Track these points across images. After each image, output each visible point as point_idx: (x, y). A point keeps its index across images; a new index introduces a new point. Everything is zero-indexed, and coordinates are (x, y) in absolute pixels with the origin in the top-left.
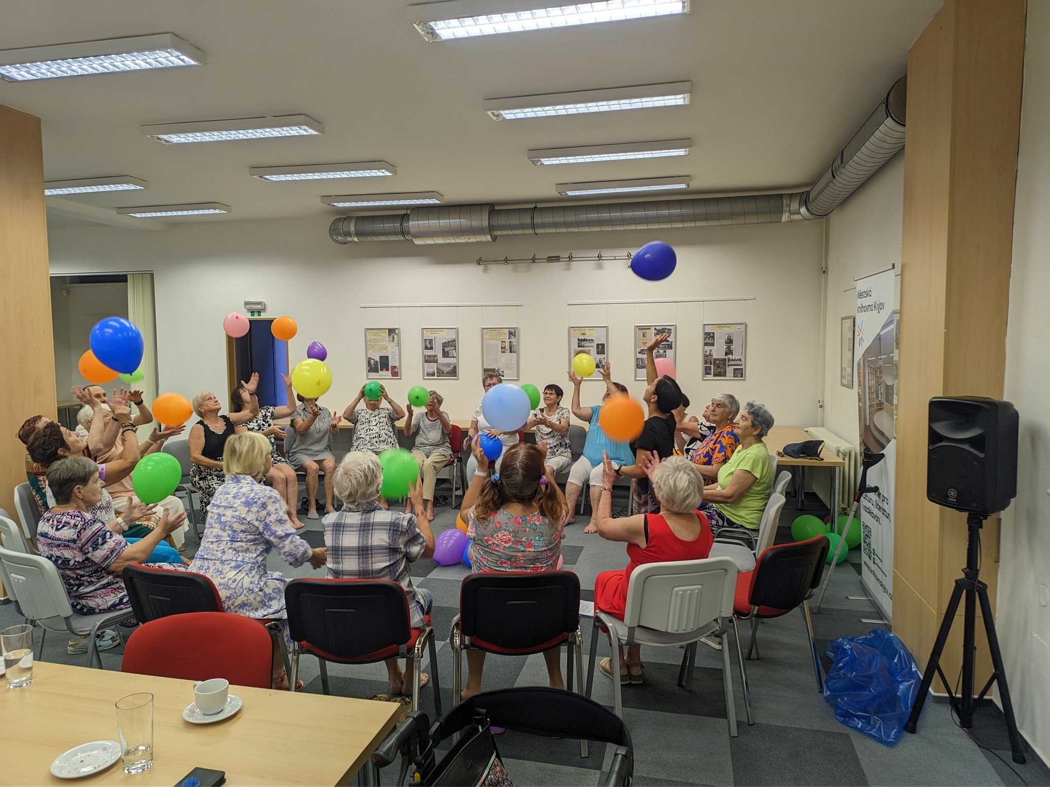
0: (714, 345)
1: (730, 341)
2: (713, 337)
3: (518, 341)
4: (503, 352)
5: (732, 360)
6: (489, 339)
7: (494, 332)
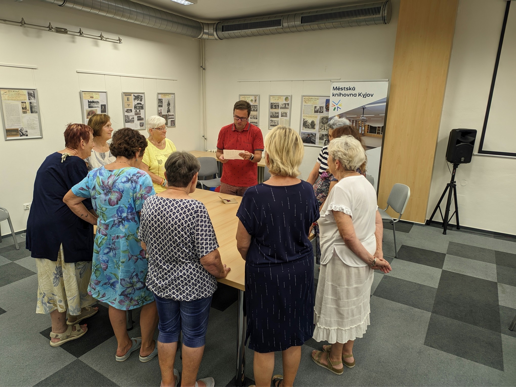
0: (162, 107)
1: (169, 104)
2: (162, 102)
3: (38, 102)
4: (24, 112)
6: (9, 100)
7: (12, 92)
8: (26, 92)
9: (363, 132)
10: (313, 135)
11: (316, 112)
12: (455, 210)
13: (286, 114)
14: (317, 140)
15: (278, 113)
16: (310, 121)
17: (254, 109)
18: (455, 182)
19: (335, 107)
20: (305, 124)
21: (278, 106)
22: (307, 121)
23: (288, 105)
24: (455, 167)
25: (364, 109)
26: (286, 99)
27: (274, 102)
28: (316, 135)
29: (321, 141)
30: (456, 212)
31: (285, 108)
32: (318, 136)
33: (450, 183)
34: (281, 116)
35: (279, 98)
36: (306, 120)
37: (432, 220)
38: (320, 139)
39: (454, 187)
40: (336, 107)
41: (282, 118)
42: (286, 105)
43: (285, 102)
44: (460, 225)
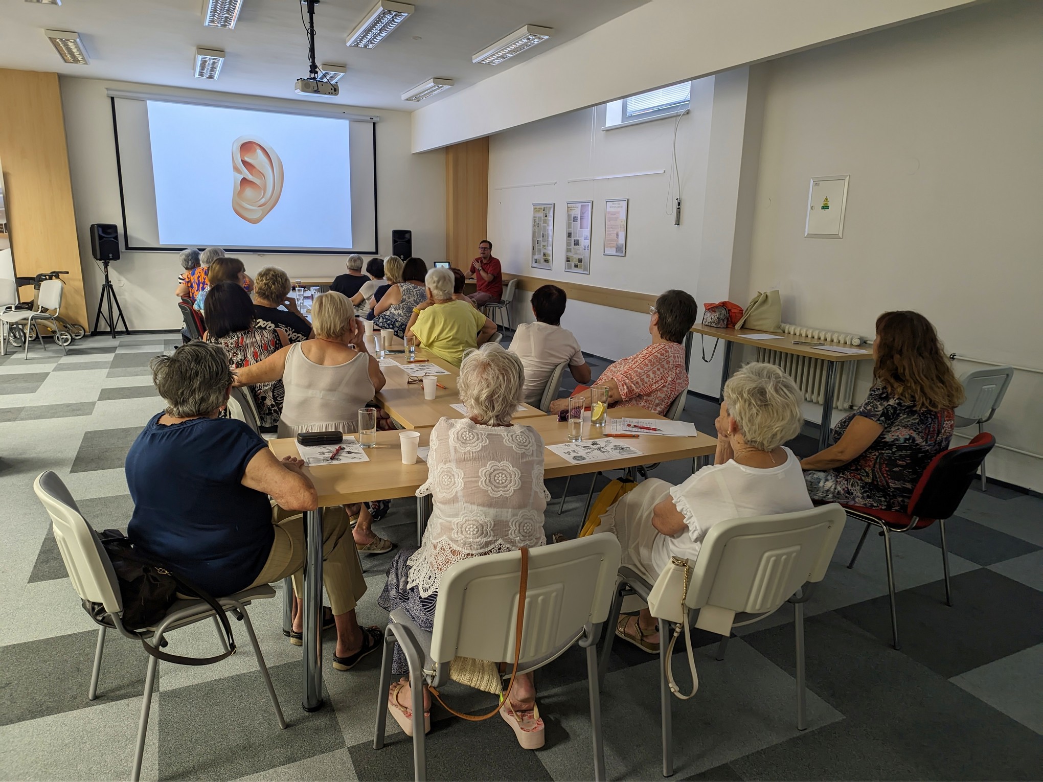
12: (119, 313)
18: (110, 282)
24: (106, 265)
30: (121, 314)
33: (105, 283)
37: (98, 330)
39: (111, 286)
44: (129, 330)
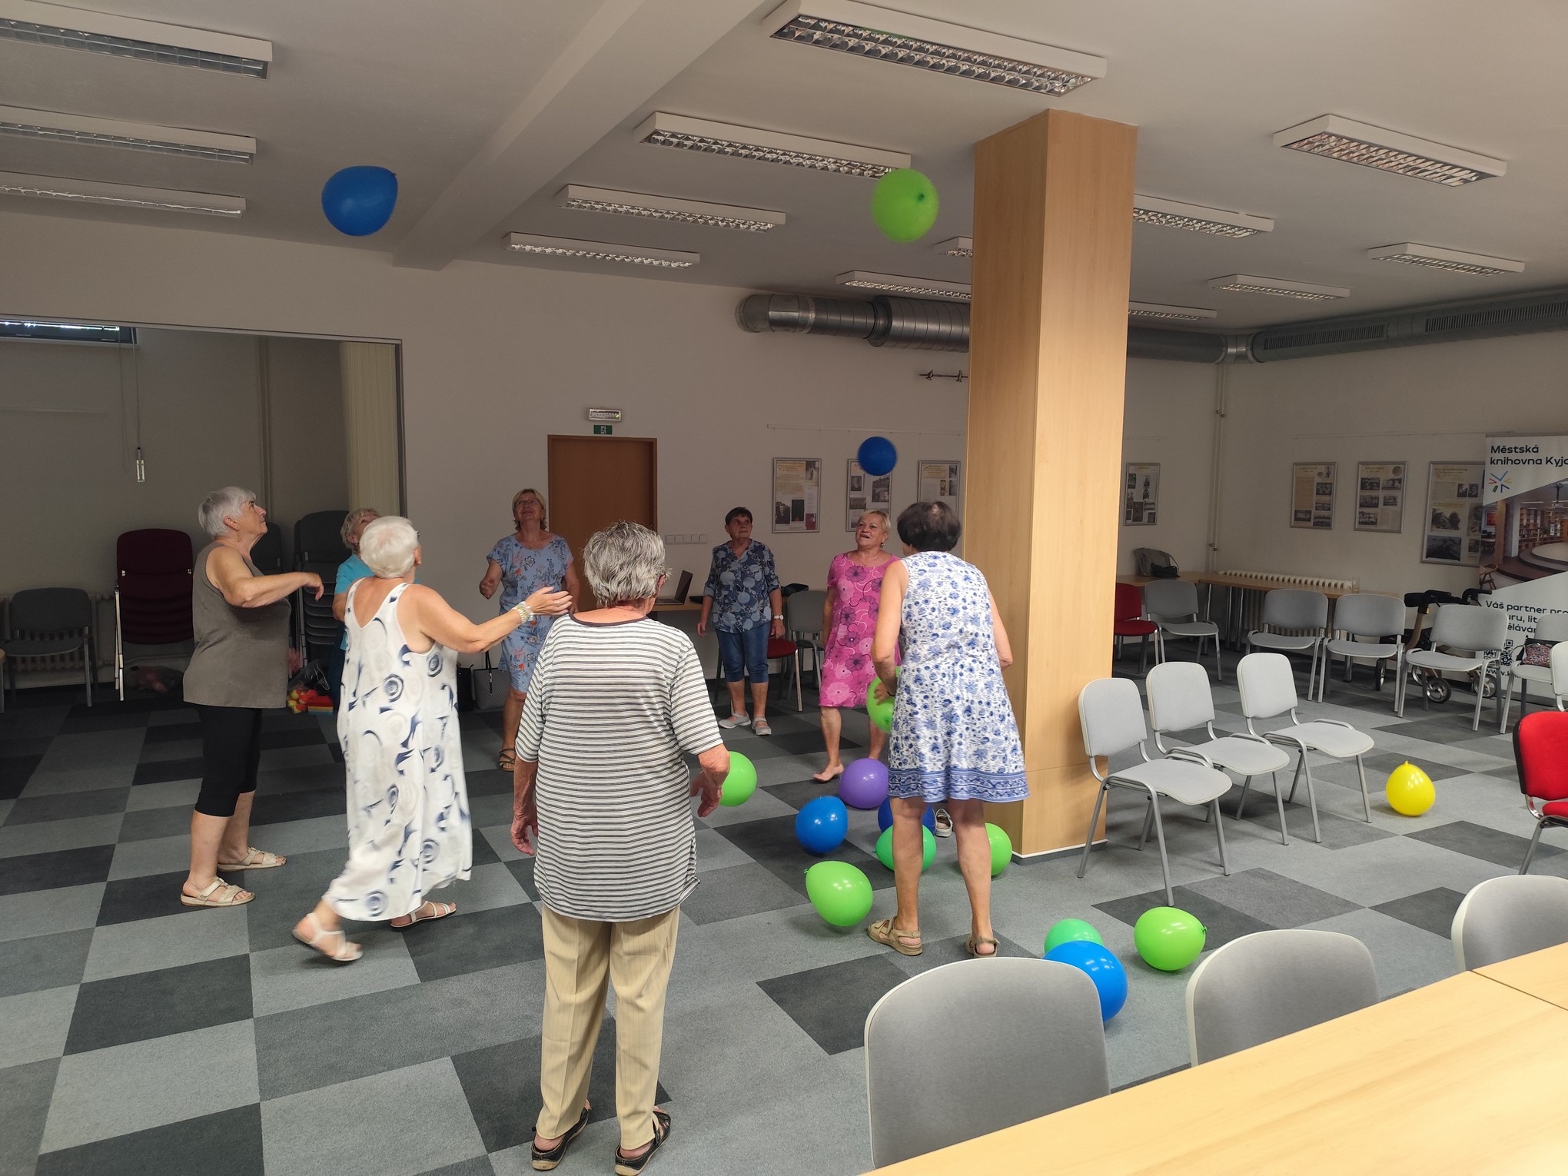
0: (1134, 488)
1: (1147, 484)
2: (1135, 479)
3: (958, 480)
5: (1148, 504)
6: (928, 477)
7: (931, 467)
8: (947, 467)
9: (1558, 534)
10: (1453, 541)
11: (1461, 495)
13: (1395, 499)
14: (1464, 552)
15: (1377, 498)
16: (1447, 513)
17: (1324, 492)
19: (1495, 485)
20: (1437, 520)
21: (1378, 484)
22: (1441, 513)
23: (1400, 482)
25: (1558, 488)
26: (1396, 470)
27: (1369, 476)
28: (1460, 541)
29: (1474, 554)
31: (1393, 488)
32: (1465, 545)
34: (1384, 505)
35: (1379, 468)
36: (1438, 512)
38: (1470, 551)
40: (1499, 484)
41: (1386, 507)
42: (1394, 483)
43: (1392, 476)
